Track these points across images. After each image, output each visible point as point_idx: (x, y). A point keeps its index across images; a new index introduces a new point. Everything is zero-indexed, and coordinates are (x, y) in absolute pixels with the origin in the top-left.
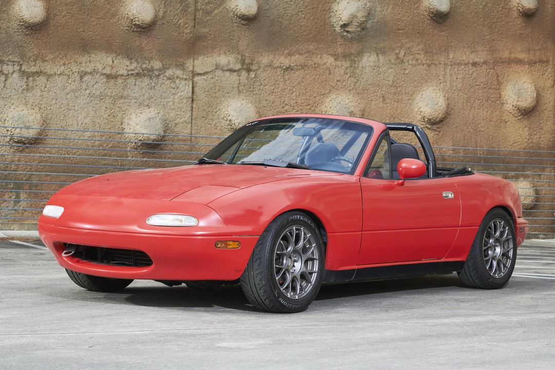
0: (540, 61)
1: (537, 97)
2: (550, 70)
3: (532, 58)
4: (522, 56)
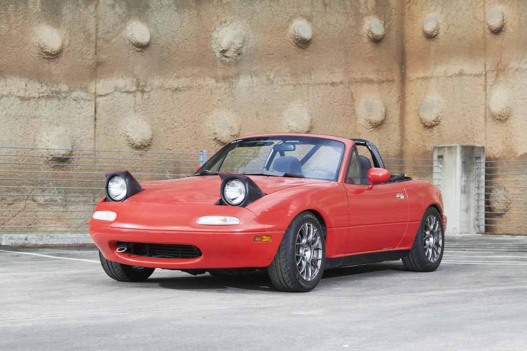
0: (387, 81)
1: (385, 112)
2: (395, 88)
3: (380, 78)
4: (372, 76)
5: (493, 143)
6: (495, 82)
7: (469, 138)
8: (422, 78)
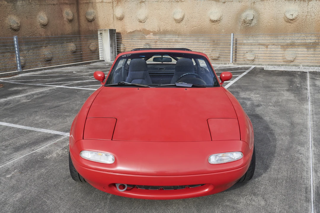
0: (72, 4)
1: (73, 16)
3: (70, 2)
5: (117, 28)
6: (117, 5)
7: (107, 26)
8: (85, 3)
